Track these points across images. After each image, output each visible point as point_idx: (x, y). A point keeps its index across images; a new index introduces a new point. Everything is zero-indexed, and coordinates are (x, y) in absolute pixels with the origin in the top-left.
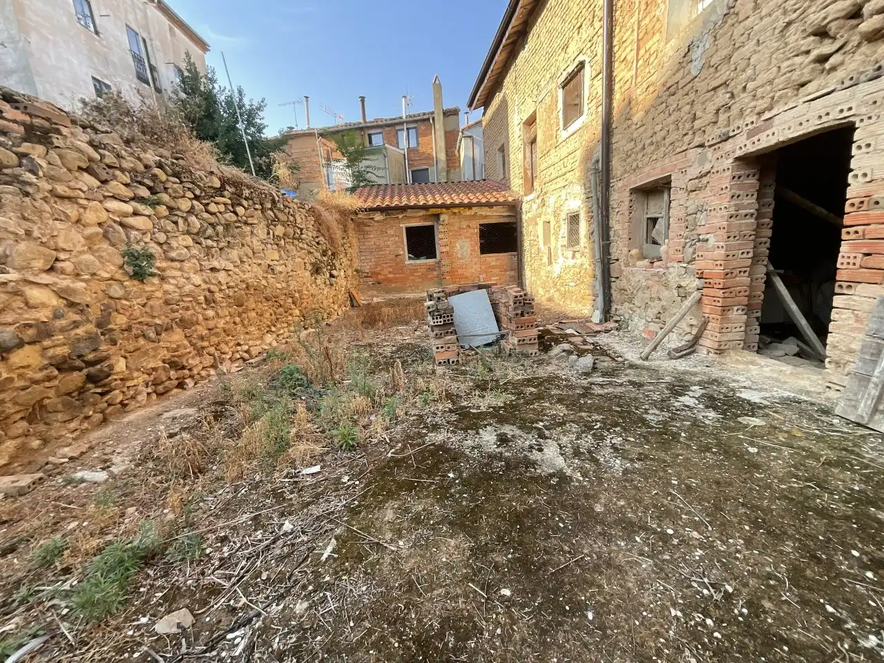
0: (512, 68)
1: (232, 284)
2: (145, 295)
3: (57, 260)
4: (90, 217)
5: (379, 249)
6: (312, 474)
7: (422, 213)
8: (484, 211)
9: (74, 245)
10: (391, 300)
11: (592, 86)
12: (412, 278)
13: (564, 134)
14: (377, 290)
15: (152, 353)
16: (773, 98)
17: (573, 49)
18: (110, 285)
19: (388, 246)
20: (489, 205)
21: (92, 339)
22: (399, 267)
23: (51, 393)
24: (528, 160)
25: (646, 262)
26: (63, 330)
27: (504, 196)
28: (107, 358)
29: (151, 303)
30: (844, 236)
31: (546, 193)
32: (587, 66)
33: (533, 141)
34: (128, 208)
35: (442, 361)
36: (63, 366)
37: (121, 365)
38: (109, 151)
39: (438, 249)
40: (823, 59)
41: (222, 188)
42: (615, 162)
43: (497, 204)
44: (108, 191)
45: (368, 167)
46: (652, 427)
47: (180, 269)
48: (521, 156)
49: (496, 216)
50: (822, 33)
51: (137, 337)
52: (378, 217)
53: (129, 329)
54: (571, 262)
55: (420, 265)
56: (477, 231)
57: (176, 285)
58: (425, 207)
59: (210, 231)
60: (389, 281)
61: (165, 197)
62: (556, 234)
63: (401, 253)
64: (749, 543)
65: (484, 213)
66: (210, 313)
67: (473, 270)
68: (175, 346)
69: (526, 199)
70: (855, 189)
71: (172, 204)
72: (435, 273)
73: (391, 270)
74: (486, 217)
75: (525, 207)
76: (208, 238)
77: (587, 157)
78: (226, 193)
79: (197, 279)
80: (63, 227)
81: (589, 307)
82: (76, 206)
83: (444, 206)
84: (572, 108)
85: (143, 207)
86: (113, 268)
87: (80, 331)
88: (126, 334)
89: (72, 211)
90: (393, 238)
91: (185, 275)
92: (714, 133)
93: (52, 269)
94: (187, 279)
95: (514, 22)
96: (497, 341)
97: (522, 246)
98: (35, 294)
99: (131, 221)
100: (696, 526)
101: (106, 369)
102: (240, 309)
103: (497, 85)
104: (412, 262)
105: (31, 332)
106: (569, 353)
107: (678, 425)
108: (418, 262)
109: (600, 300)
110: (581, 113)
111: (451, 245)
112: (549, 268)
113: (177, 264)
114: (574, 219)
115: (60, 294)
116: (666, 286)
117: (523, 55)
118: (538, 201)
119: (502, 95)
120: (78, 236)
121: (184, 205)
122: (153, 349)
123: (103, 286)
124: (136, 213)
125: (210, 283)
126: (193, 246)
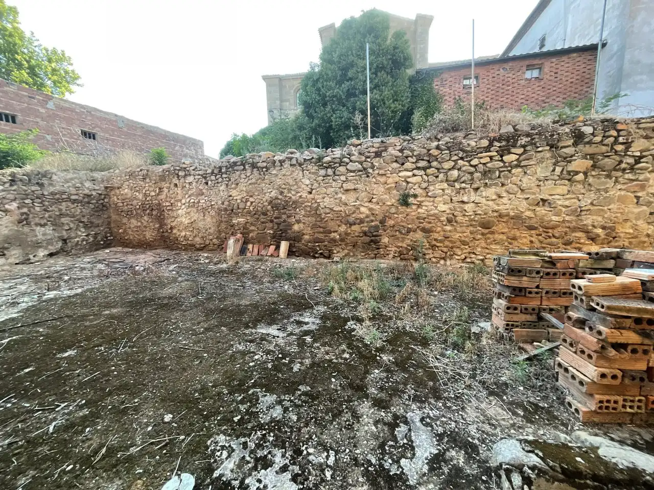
2: (406, 213)
3: (372, 198)
4: (390, 180)
9: (379, 193)
15: (402, 240)
18: (391, 207)
21: (376, 227)
23: (360, 241)
26: (367, 222)
28: (381, 236)
29: (408, 217)
34: (410, 174)
36: (365, 234)
37: (385, 240)
38: (408, 150)
41: (490, 146)
44: (403, 168)
47: (433, 202)
51: (396, 231)
53: (393, 226)
57: (427, 210)
59: (467, 177)
61: (435, 164)
66: (448, 228)
68: (415, 240)
71: (439, 166)
76: (463, 182)
78: (492, 149)
79: (442, 207)
80: (378, 186)
82: (385, 177)
85: (420, 171)
86: (394, 201)
87: (373, 224)
88: (391, 228)
89: (382, 179)
91: (436, 205)
93: (370, 201)
94: (435, 207)
98: (362, 209)
99: (409, 180)
101: (379, 240)
102: (487, 231)
105: (358, 221)
113: (432, 199)
115: (370, 209)
120: (382, 189)
121: (447, 165)
122: (402, 238)
123: (388, 208)
124: (414, 175)
125: (455, 210)
126: (448, 189)
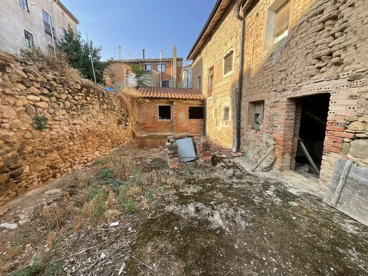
0: (205, 47)
1: (82, 130)
2: (42, 137)
3: (2, 122)
4: (20, 103)
5: (147, 114)
6: (115, 226)
7: (166, 100)
8: (192, 102)
9: (11, 116)
10: (151, 136)
11: (236, 60)
12: (160, 127)
13: (224, 76)
14: (145, 131)
15: (42, 163)
16: (302, 79)
17: (229, 45)
18: (26, 133)
19: (151, 113)
20: (193, 100)
21: (15, 158)
22: (155, 122)
24: (210, 83)
25: (254, 131)
26: (1, 155)
27: (199, 97)
28: (21, 166)
29: (44, 140)
30: (326, 134)
31: (216, 98)
32: (234, 53)
33: (212, 77)
34: (38, 98)
35: (172, 168)
37: (27, 169)
38: (32, 74)
39: (172, 115)
40: (319, 68)
41: (81, 89)
42: (244, 90)
43: (196, 99)
44: (29, 91)
45: (144, 79)
46: (256, 206)
47: (59, 124)
48: (207, 81)
49: (196, 104)
50: (319, 59)
51: (36, 156)
52: (147, 101)
53: (32, 152)
54: (225, 126)
55: (163, 121)
56: (188, 109)
57: (57, 132)
58: (167, 99)
59: (74, 108)
60: (150, 127)
61: (55, 93)
62: (220, 114)
63: (156, 116)
64: (293, 264)
65: (191, 103)
66: (71, 143)
67: (185, 125)
68: (53, 159)
69: (208, 98)
70: (330, 117)
71: (58, 96)
72: (170, 125)
73: (151, 123)
74: (192, 104)
75: (207, 102)
76: (73, 111)
77: (233, 86)
78: (83, 91)
79: (66, 129)
80: (7, 108)
81: (231, 145)
82: (14, 98)
83: (175, 99)
84: (228, 67)
85: (45, 98)
86: (28, 125)
87: (9, 155)
88: (31, 155)
89: (11, 100)
90: (153, 110)
91: (61, 127)
92: (280, 87)
94: (62, 129)
95: (207, 31)
96: (195, 160)
97: (206, 117)
99: (38, 104)
100: (274, 256)
101: (20, 172)
102: (85, 141)
103: (199, 52)
104: (160, 120)
106: (224, 167)
107: (266, 204)
108: (163, 120)
109: (236, 143)
110: (231, 70)
111: (177, 114)
112: (216, 127)
113: (58, 122)
114: (227, 110)
115: (2, 138)
116: (262, 141)
117: (209, 43)
118: (213, 100)
119: (200, 57)
120: (13, 112)
121: (64, 96)
122: (43, 161)
123: (22, 133)
124: (41, 100)
125: (72, 130)
126: (66, 114)
